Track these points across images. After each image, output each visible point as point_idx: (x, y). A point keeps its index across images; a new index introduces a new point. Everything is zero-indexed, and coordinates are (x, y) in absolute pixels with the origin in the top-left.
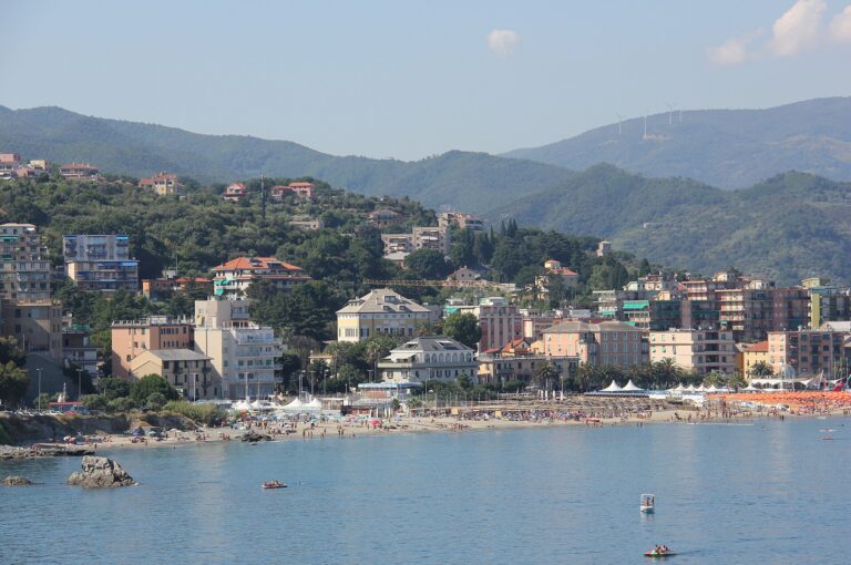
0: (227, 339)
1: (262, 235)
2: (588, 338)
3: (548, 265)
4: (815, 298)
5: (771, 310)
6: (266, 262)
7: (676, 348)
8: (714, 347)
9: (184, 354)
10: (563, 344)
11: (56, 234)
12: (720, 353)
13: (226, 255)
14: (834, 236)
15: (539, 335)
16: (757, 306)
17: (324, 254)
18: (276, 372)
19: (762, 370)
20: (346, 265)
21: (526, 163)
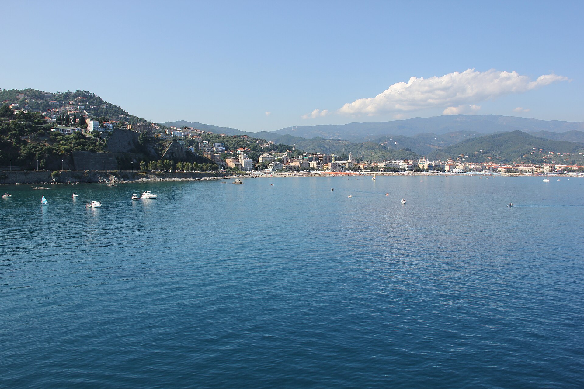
0: (245, 161)
1: (244, 144)
2: (300, 163)
3: (287, 150)
4: (333, 157)
5: (327, 159)
6: (246, 148)
7: (313, 164)
8: (320, 165)
9: (238, 163)
10: (296, 163)
11: (212, 143)
12: (321, 166)
13: (238, 148)
14: (324, 147)
15: (291, 162)
16: (325, 158)
17: (253, 147)
18: (252, 167)
19: (327, 168)
20: (257, 149)
21: (274, 133)
